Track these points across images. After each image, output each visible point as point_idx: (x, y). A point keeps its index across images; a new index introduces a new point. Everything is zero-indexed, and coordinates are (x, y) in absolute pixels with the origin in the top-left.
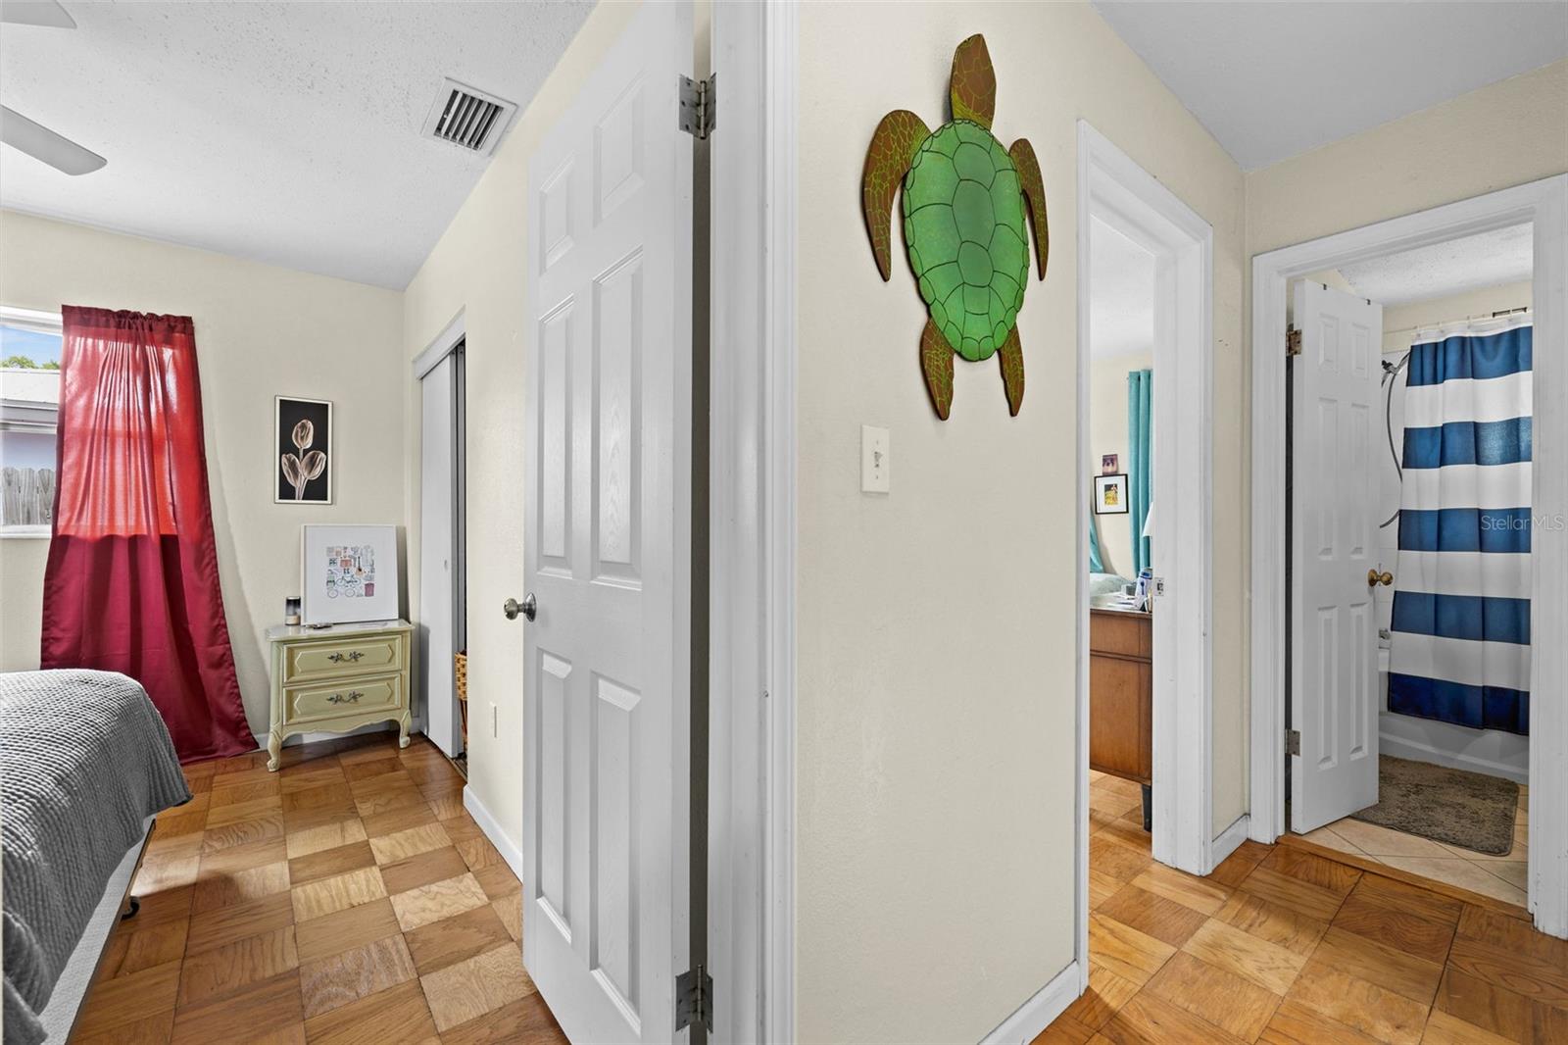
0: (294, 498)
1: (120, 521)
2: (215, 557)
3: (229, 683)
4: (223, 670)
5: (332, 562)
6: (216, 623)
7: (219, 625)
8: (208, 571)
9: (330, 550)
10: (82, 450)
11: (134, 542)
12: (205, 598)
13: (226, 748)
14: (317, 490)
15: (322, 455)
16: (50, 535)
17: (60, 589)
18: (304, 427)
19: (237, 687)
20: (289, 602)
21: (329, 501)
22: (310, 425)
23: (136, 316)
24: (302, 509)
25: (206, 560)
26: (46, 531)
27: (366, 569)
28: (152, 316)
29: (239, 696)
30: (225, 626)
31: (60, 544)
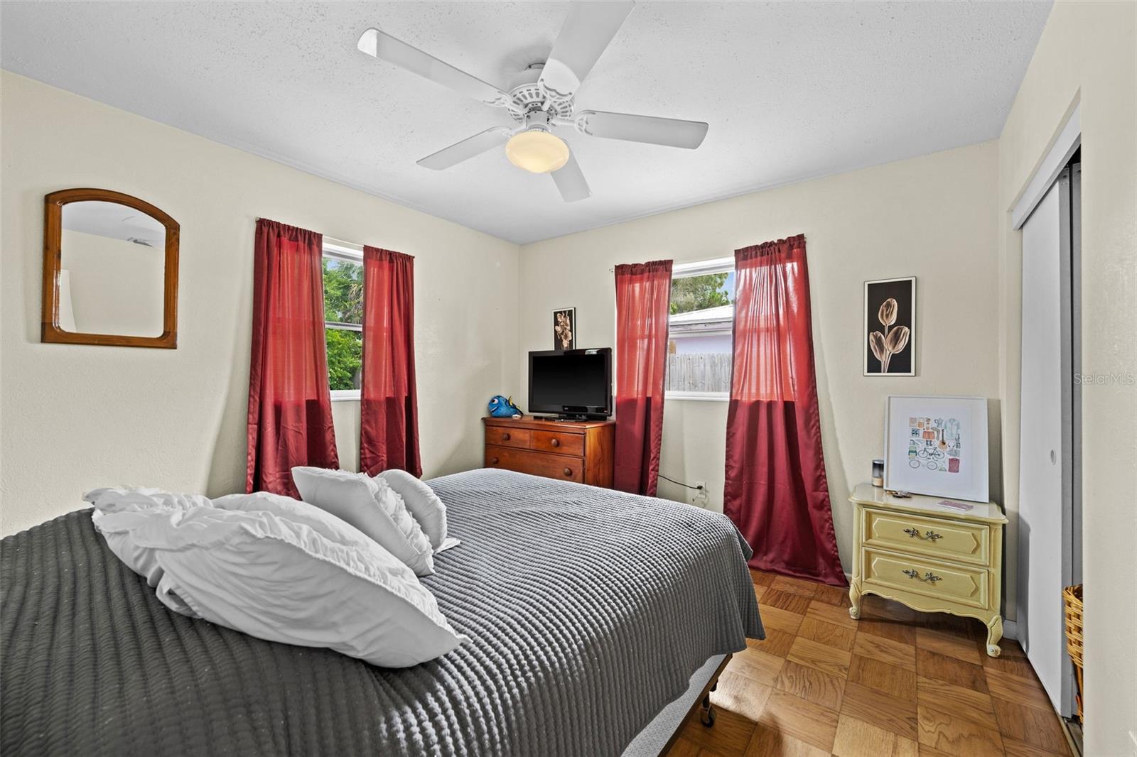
0: (880, 372)
1: (762, 391)
2: (819, 421)
3: (828, 524)
4: (823, 512)
5: (915, 433)
6: (818, 473)
7: (821, 475)
8: (813, 431)
9: (913, 420)
10: (744, 343)
11: (770, 405)
12: (811, 453)
13: (826, 576)
14: (901, 363)
15: (906, 329)
16: (728, 399)
17: (734, 434)
18: (889, 305)
19: (833, 529)
20: (875, 465)
21: (913, 373)
22: (895, 302)
23: (772, 244)
24: (888, 381)
25: (812, 423)
26: (725, 396)
27: (951, 443)
28: (780, 241)
29: (834, 537)
30: (825, 477)
31: (734, 405)
